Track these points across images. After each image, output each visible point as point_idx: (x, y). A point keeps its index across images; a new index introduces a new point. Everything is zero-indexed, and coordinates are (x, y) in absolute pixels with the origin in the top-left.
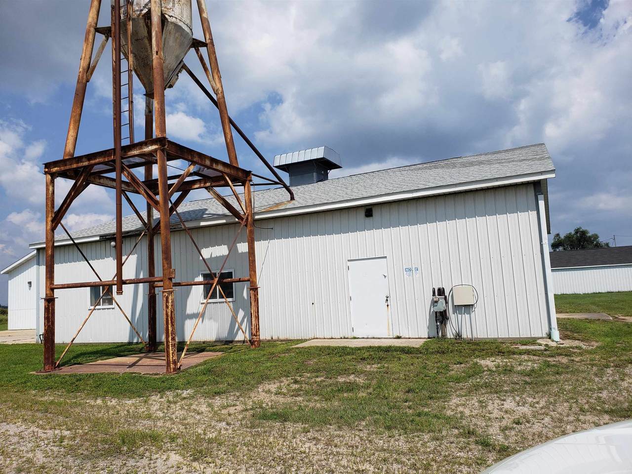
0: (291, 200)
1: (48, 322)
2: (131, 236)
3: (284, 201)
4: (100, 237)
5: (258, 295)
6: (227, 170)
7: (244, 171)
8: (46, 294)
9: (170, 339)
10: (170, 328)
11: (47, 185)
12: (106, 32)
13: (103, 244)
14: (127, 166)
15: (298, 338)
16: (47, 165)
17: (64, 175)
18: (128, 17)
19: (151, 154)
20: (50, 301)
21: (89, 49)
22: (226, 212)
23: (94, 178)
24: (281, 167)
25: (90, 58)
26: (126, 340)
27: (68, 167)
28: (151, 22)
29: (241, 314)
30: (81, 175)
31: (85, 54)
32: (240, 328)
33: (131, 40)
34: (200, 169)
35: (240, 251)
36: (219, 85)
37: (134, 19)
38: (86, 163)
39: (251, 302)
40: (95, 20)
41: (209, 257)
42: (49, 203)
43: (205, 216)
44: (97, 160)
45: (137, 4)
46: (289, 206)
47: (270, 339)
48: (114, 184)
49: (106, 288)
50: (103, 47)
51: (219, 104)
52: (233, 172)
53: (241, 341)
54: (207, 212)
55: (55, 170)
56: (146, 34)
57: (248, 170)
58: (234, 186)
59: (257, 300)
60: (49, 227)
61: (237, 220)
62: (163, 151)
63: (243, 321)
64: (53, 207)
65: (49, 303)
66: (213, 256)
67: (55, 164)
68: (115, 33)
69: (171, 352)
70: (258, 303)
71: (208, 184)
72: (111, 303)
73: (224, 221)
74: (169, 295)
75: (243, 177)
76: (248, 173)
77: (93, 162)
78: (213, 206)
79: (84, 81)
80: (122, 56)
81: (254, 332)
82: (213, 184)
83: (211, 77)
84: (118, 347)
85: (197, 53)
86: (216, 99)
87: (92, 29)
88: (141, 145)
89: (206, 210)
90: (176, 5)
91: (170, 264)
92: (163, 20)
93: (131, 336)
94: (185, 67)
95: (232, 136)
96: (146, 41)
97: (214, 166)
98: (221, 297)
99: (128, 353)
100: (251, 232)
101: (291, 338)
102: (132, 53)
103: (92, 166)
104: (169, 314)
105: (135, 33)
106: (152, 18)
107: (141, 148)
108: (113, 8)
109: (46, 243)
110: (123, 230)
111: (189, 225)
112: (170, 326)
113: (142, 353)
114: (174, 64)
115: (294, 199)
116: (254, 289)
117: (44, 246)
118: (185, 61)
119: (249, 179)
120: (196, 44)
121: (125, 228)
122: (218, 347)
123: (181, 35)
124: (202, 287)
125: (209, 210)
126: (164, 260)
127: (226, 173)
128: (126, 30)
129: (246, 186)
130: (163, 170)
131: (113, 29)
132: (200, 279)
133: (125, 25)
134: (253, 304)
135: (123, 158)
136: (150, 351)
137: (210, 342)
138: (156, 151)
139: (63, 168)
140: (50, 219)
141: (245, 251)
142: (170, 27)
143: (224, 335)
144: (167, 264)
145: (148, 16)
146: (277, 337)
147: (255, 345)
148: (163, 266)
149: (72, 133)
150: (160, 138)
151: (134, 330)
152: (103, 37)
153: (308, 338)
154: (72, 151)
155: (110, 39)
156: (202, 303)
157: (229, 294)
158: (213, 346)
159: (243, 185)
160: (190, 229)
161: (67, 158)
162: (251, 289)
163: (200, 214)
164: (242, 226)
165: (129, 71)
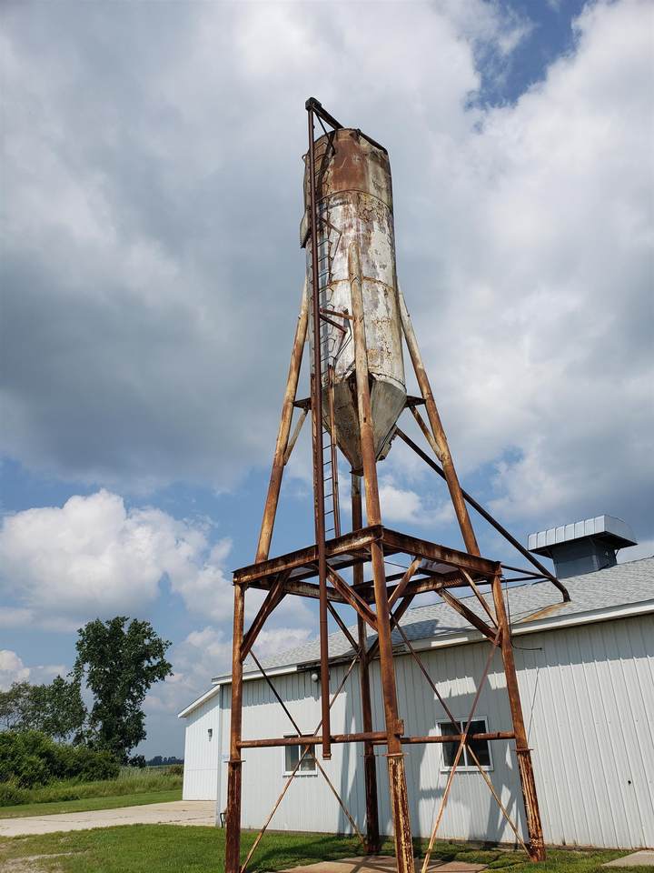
0: (565, 601)
1: (233, 799)
2: (337, 665)
3: (553, 603)
4: (298, 666)
5: (531, 762)
6: (465, 563)
7: (489, 563)
8: (231, 756)
9: (403, 839)
10: (401, 820)
11: (236, 600)
12: (305, 404)
13: (302, 676)
14: (332, 567)
15: (611, 847)
16: (237, 574)
17: (256, 584)
18: (330, 384)
19: (362, 549)
20: (236, 765)
21: (287, 427)
22: (467, 624)
23: (292, 586)
24: (541, 551)
25: (288, 437)
26: (334, 829)
27: (260, 574)
28: (356, 385)
29: (506, 795)
30: (277, 583)
31: (282, 434)
32: (506, 819)
33: (334, 410)
34: (427, 564)
35: (493, 687)
36: (444, 450)
37: (336, 385)
38: (282, 568)
39: (521, 776)
40: (293, 393)
41: (448, 696)
42: (238, 625)
43: (436, 632)
44: (296, 562)
45: (340, 367)
46: (565, 610)
47: (562, 844)
48: (316, 592)
49: (308, 747)
50: (302, 422)
51: (445, 473)
52: (474, 565)
53: (510, 844)
54: (439, 625)
55: (245, 578)
56: (351, 400)
57: (495, 561)
58: (476, 584)
59: (530, 772)
60: (237, 657)
61: (484, 636)
62: (378, 543)
63: (510, 807)
64: (242, 629)
65: (234, 769)
66: (453, 695)
67: (246, 571)
68: (315, 404)
69: (405, 863)
70: (533, 778)
71: (439, 585)
72: (313, 768)
73: (465, 639)
74: (396, 762)
75: (488, 572)
76: (495, 566)
77: (290, 565)
78: (446, 614)
79: (281, 465)
80: (324, 430)
81: (533, 831)
82: (447, 584)
83: (433, 440)
84: (324, 841)
85: (413, 413)
86: (441, 467)
87: (290, 404)
88: (349, 537)
89: (436, 621)
90: (385, 361)
91: (395, 711)
92: (371, 380)
93: (342, 824)
94: (398, 432)
95: (467, 515)
96: (351, 408)
97: (447, 559)
98: (472, 763)
99: (339, 854)
100: (509, 656)
101: (598, 846)
102: (335, 424)
103: (289, 570)
104: (399, 794)
105: (338, 401)
106: (358, 380)
107: (350, 542)
108: (313, 376)
109: (233, 676)
110: (329, 656)
111: (417, 646)
112: (401, 816)
113: (359, 855)
114: (385, 431)
115: (570, 600)
116: (523, 752)
117: (230, 680)
118: (399, 425)
119: (497, 573)
120: (411, 402)
121: (331, 654)
122: (476, 854)
123: (393, 394)
124: (440, 745)
125: (441, 621)
126: (388, 706)
127: (463, 567)
128: (328, 398)
129: (495, 585)
130: (380, 569)
131: (313, 401)
132: (436, 732)
133: (327, 393)
134: (525, 779)
135: (327, 557)
136: (370, 853)
137: (460, 842)
138: (369, 544)
139: (254, 576)
140: (238, 646)
141: (501, 687)
142: (379, 387)
143: (482, 831)
144: (392, 711)
145: (353, 378)
146: (572, 842)
147: (537, 856)
148: (386, 716)
149: (266, 530)
150: (374, 526)
151: (345, 813)
152: (302, 411)
153: (629, 848)
154: (266, 553)
155: (310, 412)
156: (443, 773)
157: (484, 760)
158: (467, 851)
159: (490, 581)
160: (420, 652)
161: (260, 562)
162: (518, 753)
163: (428, 629)
164: (495, 647)
165: (333, 445)
